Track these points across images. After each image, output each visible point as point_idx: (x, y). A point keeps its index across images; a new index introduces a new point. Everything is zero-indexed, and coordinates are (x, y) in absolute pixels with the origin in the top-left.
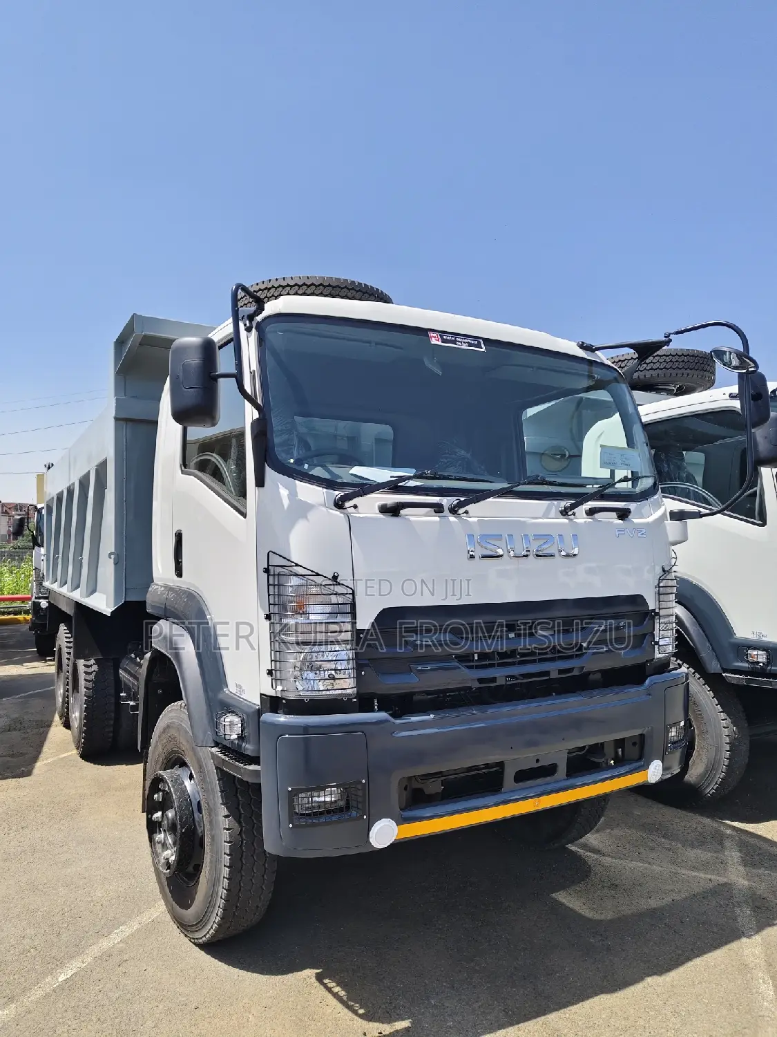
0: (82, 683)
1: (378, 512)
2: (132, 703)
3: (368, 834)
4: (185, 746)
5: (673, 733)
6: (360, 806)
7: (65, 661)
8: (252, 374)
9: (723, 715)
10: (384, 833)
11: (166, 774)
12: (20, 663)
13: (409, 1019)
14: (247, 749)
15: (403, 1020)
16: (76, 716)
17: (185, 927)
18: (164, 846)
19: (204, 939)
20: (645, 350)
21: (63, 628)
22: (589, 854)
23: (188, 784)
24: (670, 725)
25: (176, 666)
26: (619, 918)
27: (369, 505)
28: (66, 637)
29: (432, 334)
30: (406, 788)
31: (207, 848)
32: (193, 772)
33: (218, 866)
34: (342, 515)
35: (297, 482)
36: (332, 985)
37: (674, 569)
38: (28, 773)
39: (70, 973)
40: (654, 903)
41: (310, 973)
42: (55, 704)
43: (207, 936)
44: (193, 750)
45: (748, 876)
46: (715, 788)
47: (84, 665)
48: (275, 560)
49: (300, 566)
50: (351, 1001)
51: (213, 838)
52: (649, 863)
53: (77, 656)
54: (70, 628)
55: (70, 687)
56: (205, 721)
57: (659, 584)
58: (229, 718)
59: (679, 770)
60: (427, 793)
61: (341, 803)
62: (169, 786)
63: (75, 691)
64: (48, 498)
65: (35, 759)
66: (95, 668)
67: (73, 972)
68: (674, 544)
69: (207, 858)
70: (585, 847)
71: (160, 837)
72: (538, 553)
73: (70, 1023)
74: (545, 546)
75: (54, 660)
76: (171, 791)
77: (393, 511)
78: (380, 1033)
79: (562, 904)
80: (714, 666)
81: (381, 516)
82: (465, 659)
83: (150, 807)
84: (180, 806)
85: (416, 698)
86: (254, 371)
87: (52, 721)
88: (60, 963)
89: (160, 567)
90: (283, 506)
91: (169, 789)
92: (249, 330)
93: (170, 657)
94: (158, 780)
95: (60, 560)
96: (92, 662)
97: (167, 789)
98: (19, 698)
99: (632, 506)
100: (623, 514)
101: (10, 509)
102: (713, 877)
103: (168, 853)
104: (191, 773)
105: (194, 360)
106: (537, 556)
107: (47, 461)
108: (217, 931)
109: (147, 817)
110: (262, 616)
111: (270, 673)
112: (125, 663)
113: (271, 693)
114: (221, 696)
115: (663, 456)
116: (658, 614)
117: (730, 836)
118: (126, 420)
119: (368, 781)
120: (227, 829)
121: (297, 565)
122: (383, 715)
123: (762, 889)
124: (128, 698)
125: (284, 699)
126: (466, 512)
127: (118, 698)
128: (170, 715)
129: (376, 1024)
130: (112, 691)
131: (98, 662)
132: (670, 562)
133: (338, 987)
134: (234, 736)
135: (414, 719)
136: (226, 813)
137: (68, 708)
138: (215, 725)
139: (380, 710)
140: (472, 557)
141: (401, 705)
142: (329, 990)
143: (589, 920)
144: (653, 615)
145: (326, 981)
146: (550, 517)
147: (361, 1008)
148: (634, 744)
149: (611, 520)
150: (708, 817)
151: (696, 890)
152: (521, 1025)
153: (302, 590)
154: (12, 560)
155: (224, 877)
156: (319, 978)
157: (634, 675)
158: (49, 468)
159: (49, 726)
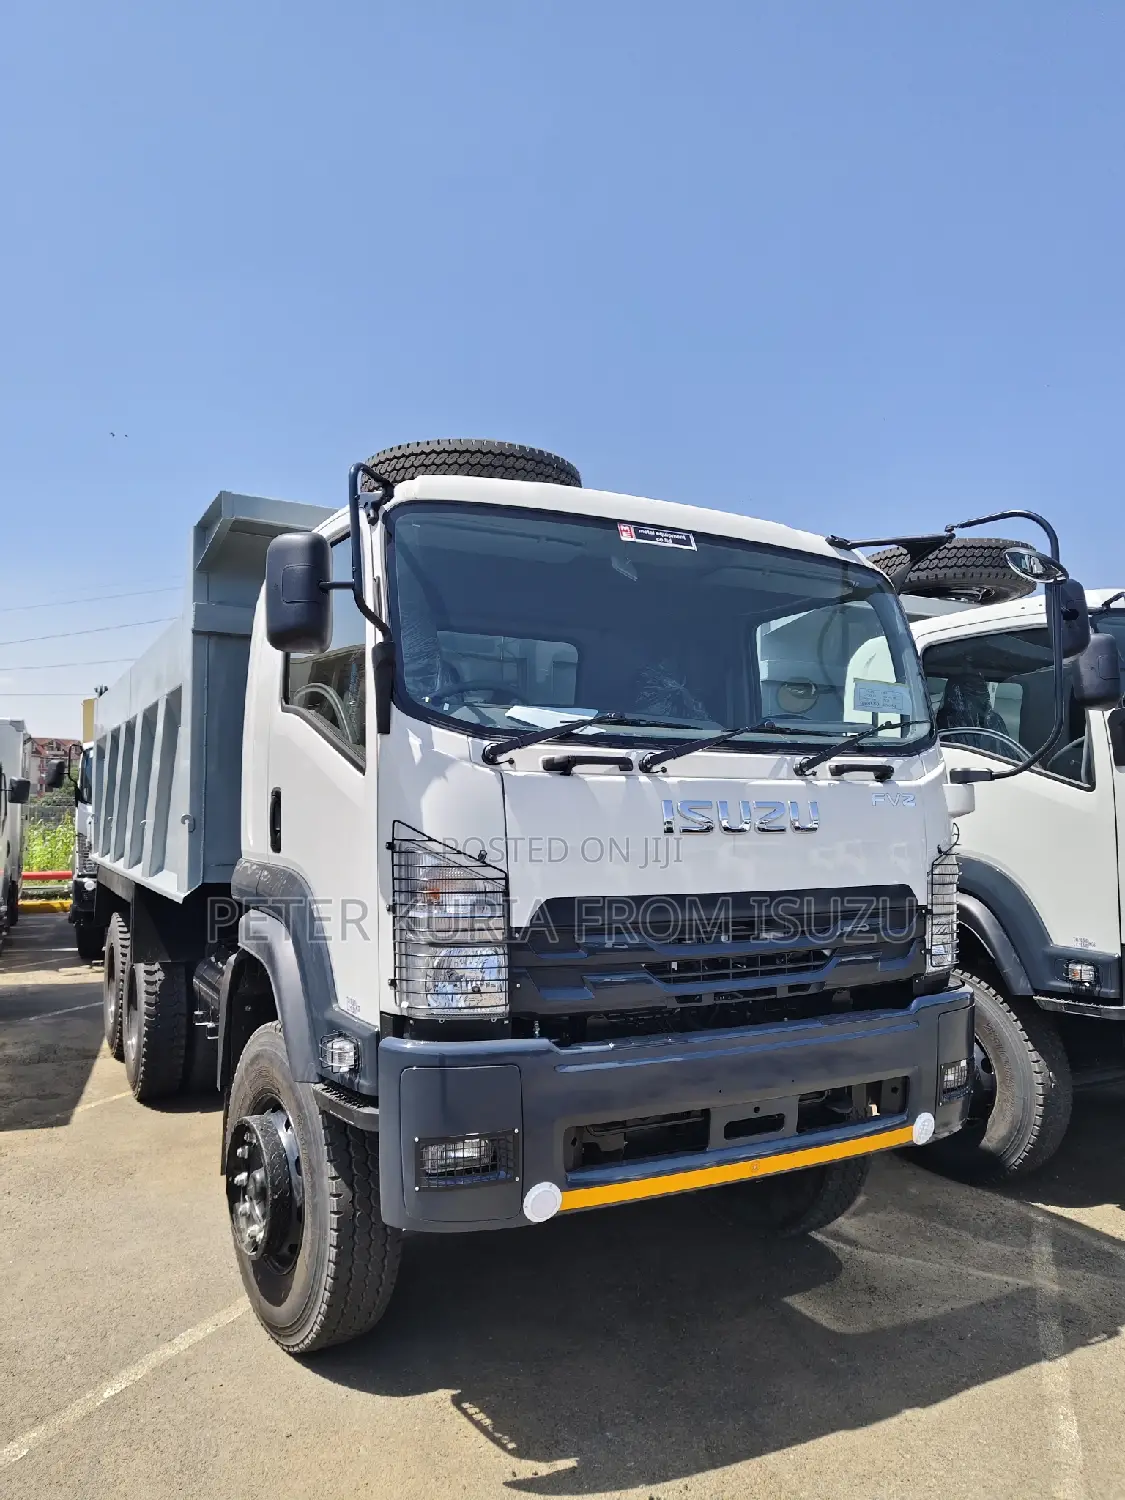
0: (142, 997)
1: (542, 769)
2: (210, 1025)
3: (522, 1201)
4: (280, 1082)
5: (950, 1077)
6: (511, 1164)
7: (118, 966)
8: (377, 581)
9: (1035, 1056)
10: (543, 1202)
11: (253, 1121)
12: (55, 967)
13: (575, 1456)
14: (363, 1086)
15: (567, 1457)
16: (132, 1042)
17: (277, 1331)
18: (250, 1219)
19: (301, 1346)
20: (918, 549)
21: (116, 920)
22: (841, 1245)
23: (285, 1136)
24: (945, 1065)
25: (269, 972)
26: (873, 1332)
27: (530, 760)
28: (121, 932)
29: (622, 527)
30: (574, 1143)
31: (308, 1220)
32: (291, 1119)
33: (322, 1246)
34: (493, 773)
35: (433, 728)
36: (472, 1410)
37: (956, 849)
38: (65, 1121)
39: (119, 1387)
40: (925, 1312)
41: (444, 1395)
42: (102, 1027)
43: (307, 1341)
44: (292, 1089)
45: (1060, 1281)
46: (1022, 1157)
47: (145, 971)
48: (403, 833)
49: (435, 841)
50: (498, 1432)
51: (315, 1207)
52: (925, 1260)
53: (136, 959)
54: (126, 919)
55: (124, 1002)
56: (307, 1048)
57: (932, 870)
58: (338, 1044)
59: (960, 1128)
60: (603, 1149)
61: (486, 1161)
62: (257, 1137)
63: (132, 1007)
64: (99, 736)
65: (75, 1101)
66: (160, 975)
67: (123, 1386)
68: (955, 815)
69: (307, 1235)
70: (837, 1236)
71: (244, 1207)
72: (762, 826)
73: (117, 1450)
74: (773, 816)
75: (103, 964)
76: (260, 1144)
77: (564, 767)
78: (536, 1474)
79: (800, 1313)
80: (1022, 986)
81: (546, 774)
82: (659, 969)
83: (231, 1167)
84: (272, 1164)
85: (591, 1020)
86: (379, 578)
87: (98, 1051)
88: (106, 1374)
89: (250, 837)
90: (414, 759)
91: (258, 1140)
92: (373, 522)
93: (262, 961)
94: (242, 1129)
95: (114, 825)
96: (157, 966)
97: (255, 1141)
98: (53, 1017)
99: (896, 763)
100: (883, 774)
101: (42, 746)
102: (1010, 1279)
103: (255, 1228)
104: (288, 1121)
105: (299, 565)
106: (764, 830)
107: (99, 684)
108: (318, 1335)
109: (227, 1179)
110: (384, 906)
111: (393, 983)
112: (202, 969)
113: (395, 1010)
114: (328, 1015)
115: (957, 690)
116: (930, 912)
117: (1043, 1224)
118: (210, 634)
119: (523, 1130)
120: (335, 1196)
121: (430, 839)
122: (544, 1043)
123: (1077, 1296)
124: (202, 1019)
125: (411, 1018)
126: (664, 770)
127: (191, 1018)
128: (262, 1040)
129: (530, 1463)
130: (184, 1010)
131: (164, 967)
132: (950, 839)
133: (481, 1414)
134: (345, 1069)
135: (585, 1049)
136: (334, 1173)
137: (121, 1032)
138: (320, 1054)
139: (542, 1035)
140: (670, 831)
141: (570, 1029)
142: (470, 1417)
143: (833, 1333)
144: (924, 913)
145: (466, 1405)
146: (780, 776)
147: (511, 1441)
148: (894, 1090)
149: (866, 783)
150: (1012, 1197)
151: (986, 1296)
152: (727, 1468)
153: (437, 874)
154: (45, 820)
155: (329, 1261)
156: (457, 1401)
157: (895, 995)
158: (101, 694)
159: (95, 1057)
